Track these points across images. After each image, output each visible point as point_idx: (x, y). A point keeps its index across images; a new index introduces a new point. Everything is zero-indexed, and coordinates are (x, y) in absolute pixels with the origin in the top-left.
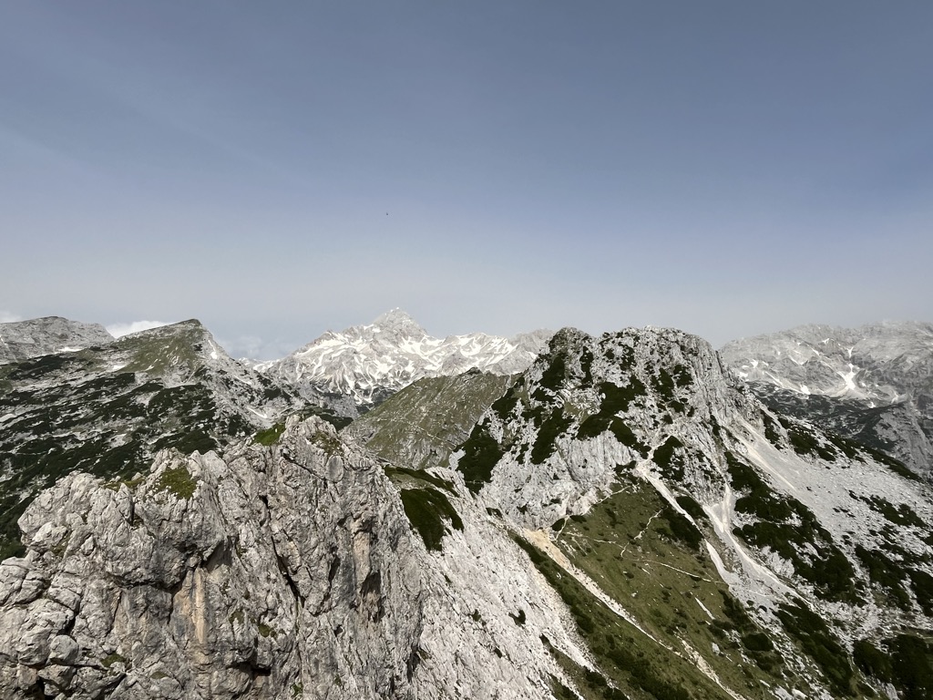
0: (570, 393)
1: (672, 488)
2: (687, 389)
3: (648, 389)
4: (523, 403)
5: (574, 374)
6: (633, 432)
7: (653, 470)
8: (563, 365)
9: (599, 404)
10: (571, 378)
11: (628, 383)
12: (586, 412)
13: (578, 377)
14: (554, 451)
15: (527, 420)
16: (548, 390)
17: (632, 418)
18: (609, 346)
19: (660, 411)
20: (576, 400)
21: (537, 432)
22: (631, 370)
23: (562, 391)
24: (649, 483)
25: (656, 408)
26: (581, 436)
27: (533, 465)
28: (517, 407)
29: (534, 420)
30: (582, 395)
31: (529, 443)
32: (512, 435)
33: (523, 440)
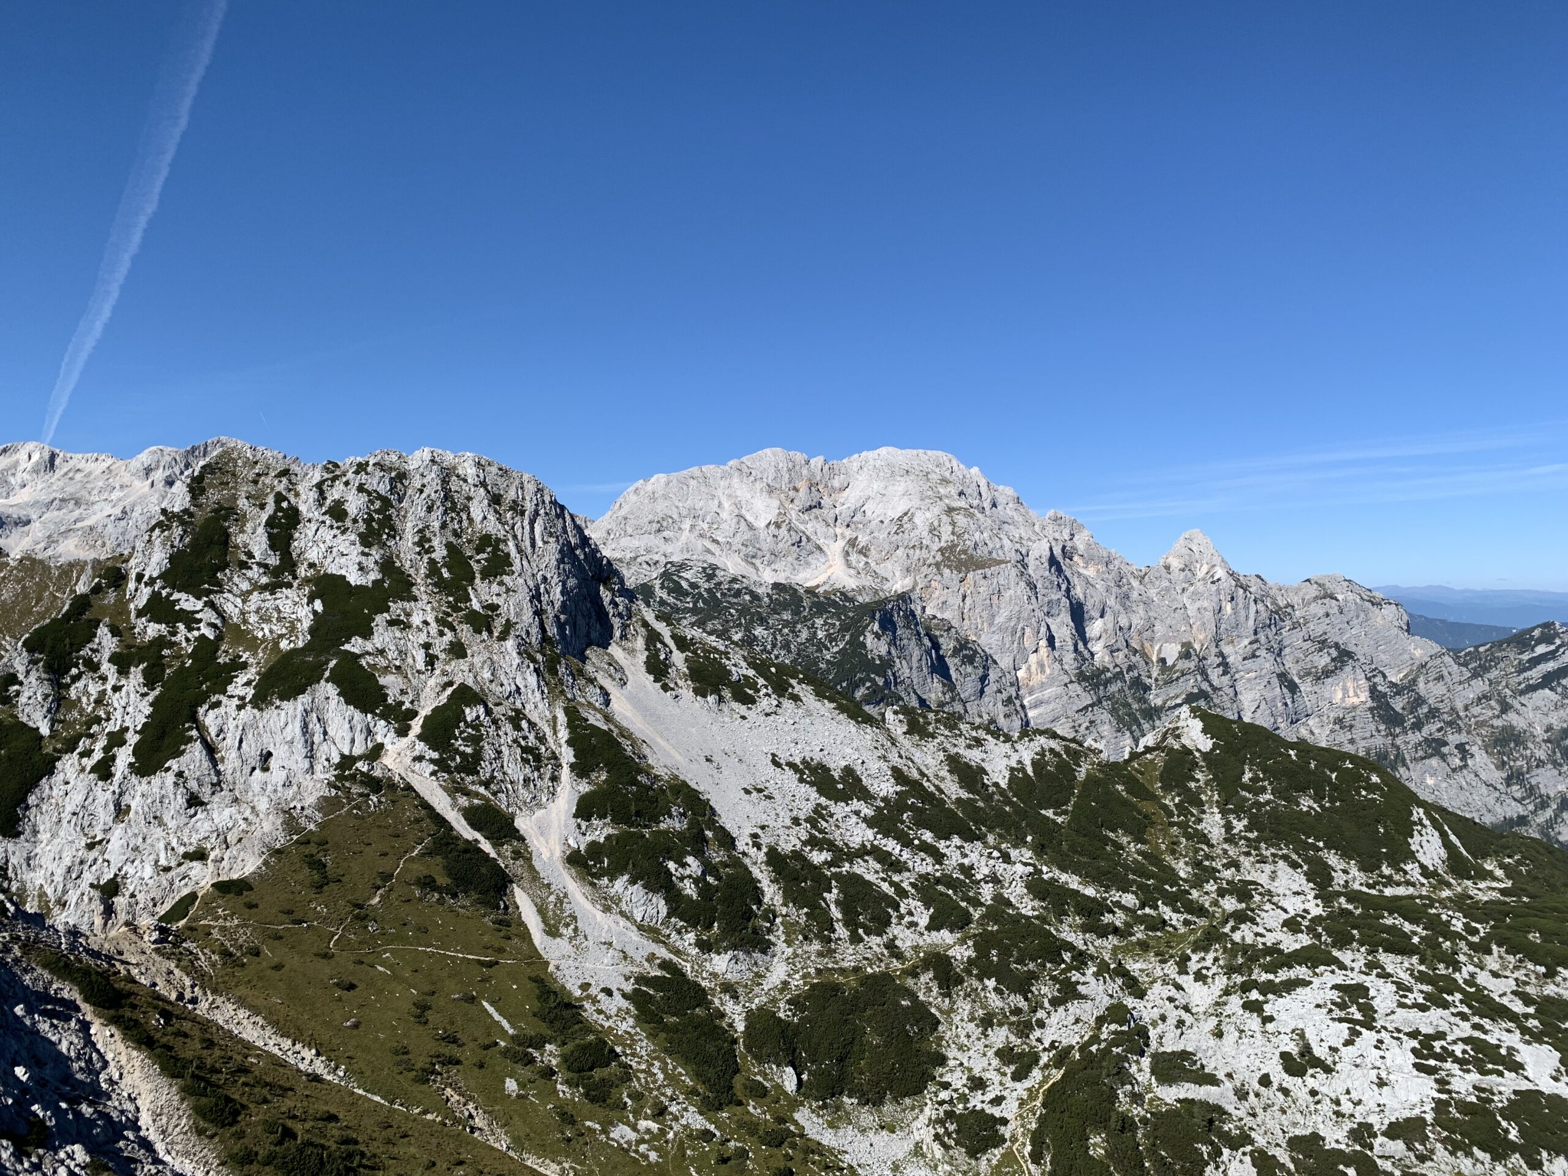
0: (239, 601)
1: (455, 789)
2: (501, 583)
3: (421, 588)
4: (115, 631)
5: (250, 555)
6: (382, 681)
7: (419, 759)
8: (228, 537)
9: (306, 624)
10: (244, 565)
11: (375, 575)
12: (276, 644)
13: (259, 564)
14: (190, 740)
15: (123, 672)
16: (183, 596)
17: (382, 652)
18: (335, 493)
19: (441, 634)
20: (253, 618)
21: (150, 699)
22: (382, 545)
23: (217, 599)
24: (409, 788)
25: (434, 628)
26: (261, 700)
27: (134, 779)
28: (97, 640)
29: (144, 671)
30: (268, 604)
31: (127, 729)
32: (82, 711)
33: (112, 722)
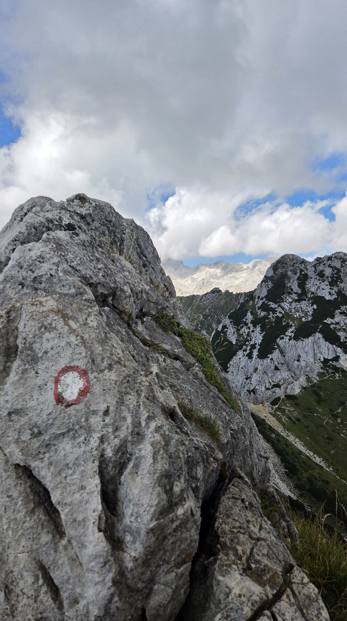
0: (288, 305)
4: (252, 314)
5: (292, 290)
6: (338, 334)
8: (284, 284)
9: (311, 313)
10: (290, 293)
11: (335, 296)
12: (301, 319)
13: (295, 293)
14: (275, 349)
15: (255, 326)
16: (271, 303)
17: (338, 323)
18: (321, 268)
20: (293, 311)
21: (262, 335)
22: (337, 286)
23: (282, 304)
26: (296, 338)
27: (259, 360)
28: (247, 316)
29: (260, 326)
30: (298, 306)
31: (256, 344)
32: (243, 338)
33: (252, 341)
